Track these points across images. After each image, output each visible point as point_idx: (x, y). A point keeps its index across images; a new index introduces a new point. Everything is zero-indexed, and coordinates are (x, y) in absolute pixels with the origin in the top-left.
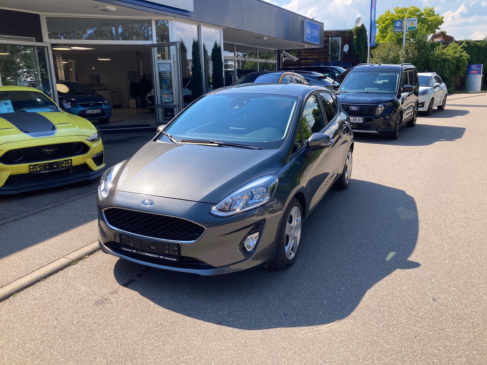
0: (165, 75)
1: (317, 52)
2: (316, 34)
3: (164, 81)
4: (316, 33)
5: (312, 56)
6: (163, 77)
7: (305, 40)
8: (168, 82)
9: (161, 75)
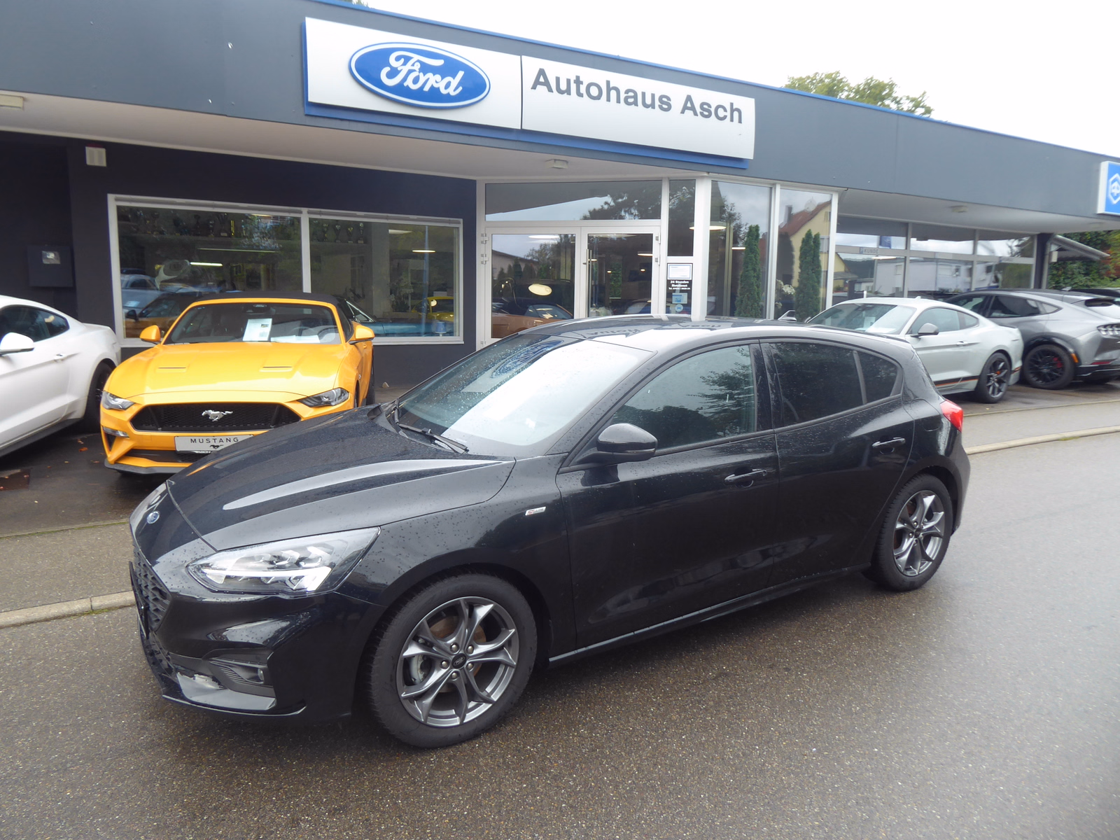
0: (679, 285)
3: (676, 297)
6: (674, 291)
7: (1101, 209)
8: (685, 301)
9: (671, 287)
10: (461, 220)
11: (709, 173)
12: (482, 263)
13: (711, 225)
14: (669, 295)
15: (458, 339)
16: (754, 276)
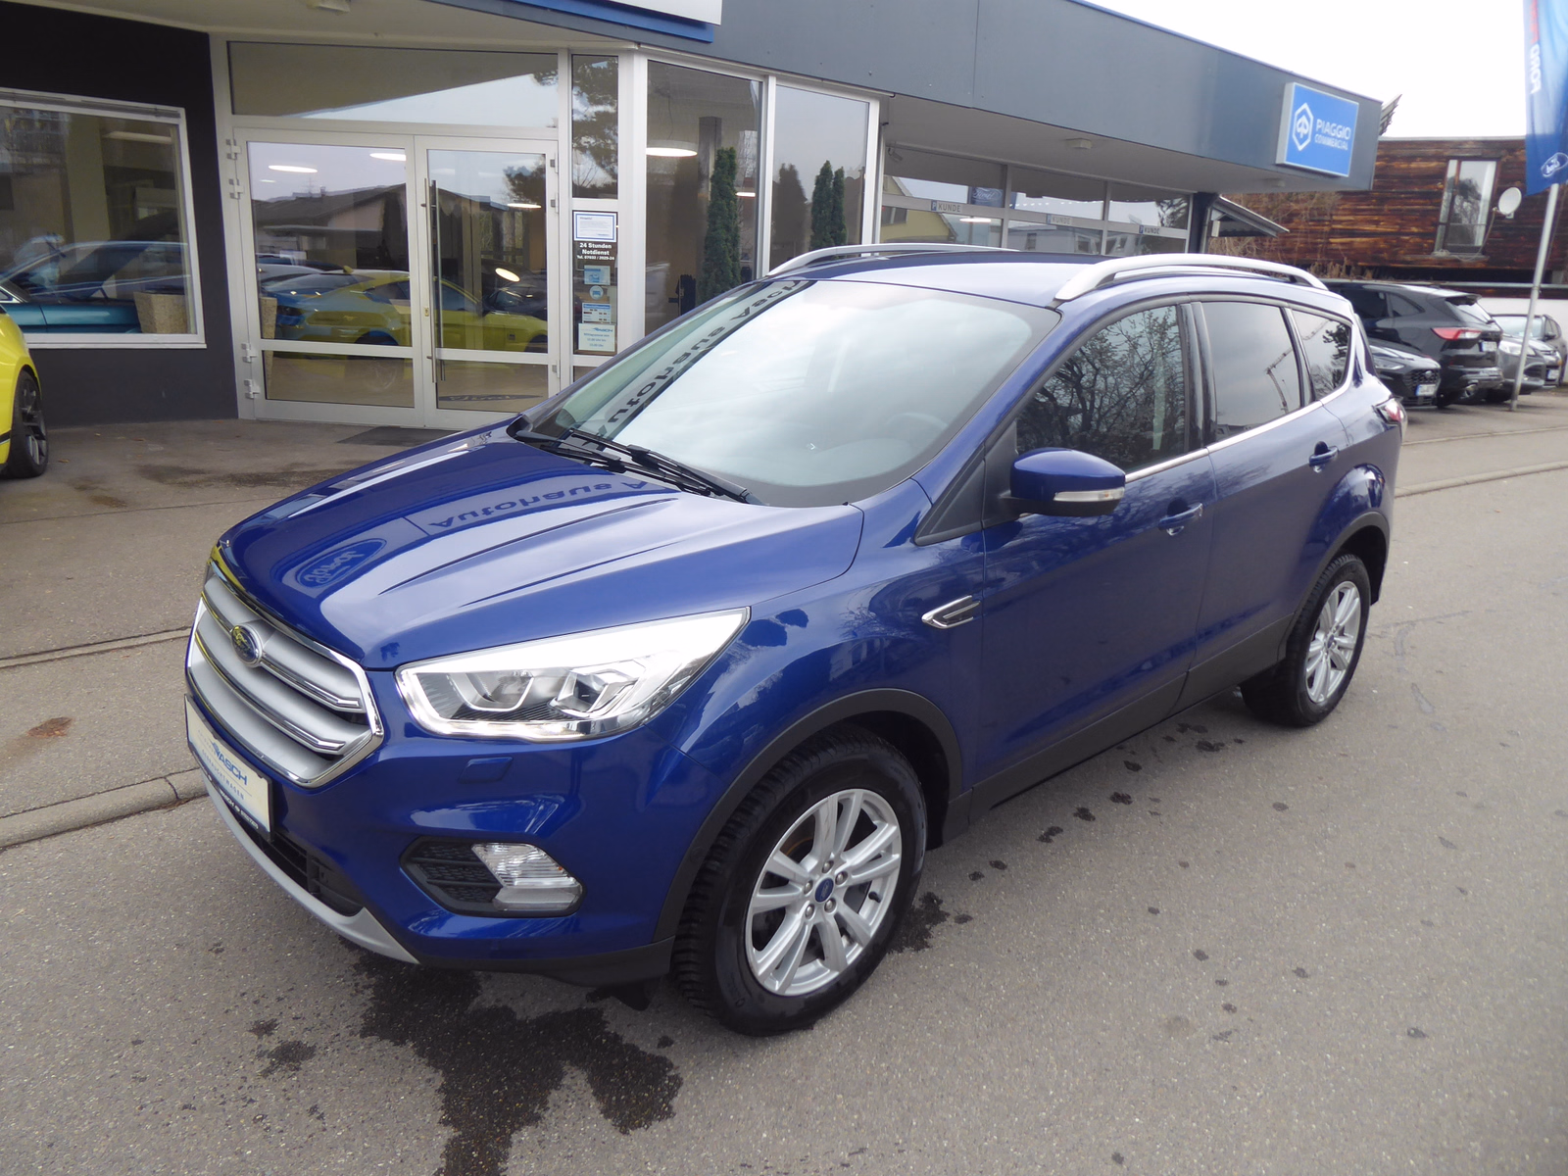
0: (595, 252)
1: (1398, 210)
2: (1335, 137)
3: (591, 273)
4: (1339, 137)
5: (1377, 223)
6: (590, 262)
7: (1282, 157)
8: (606, 280)
9: (580, 253)
10: (182, 111)
11: (639, 44)
12: (232, 196)
13: (650, 143)
14: (579, 267)
15: (195, 340)
16: (727, 240)
